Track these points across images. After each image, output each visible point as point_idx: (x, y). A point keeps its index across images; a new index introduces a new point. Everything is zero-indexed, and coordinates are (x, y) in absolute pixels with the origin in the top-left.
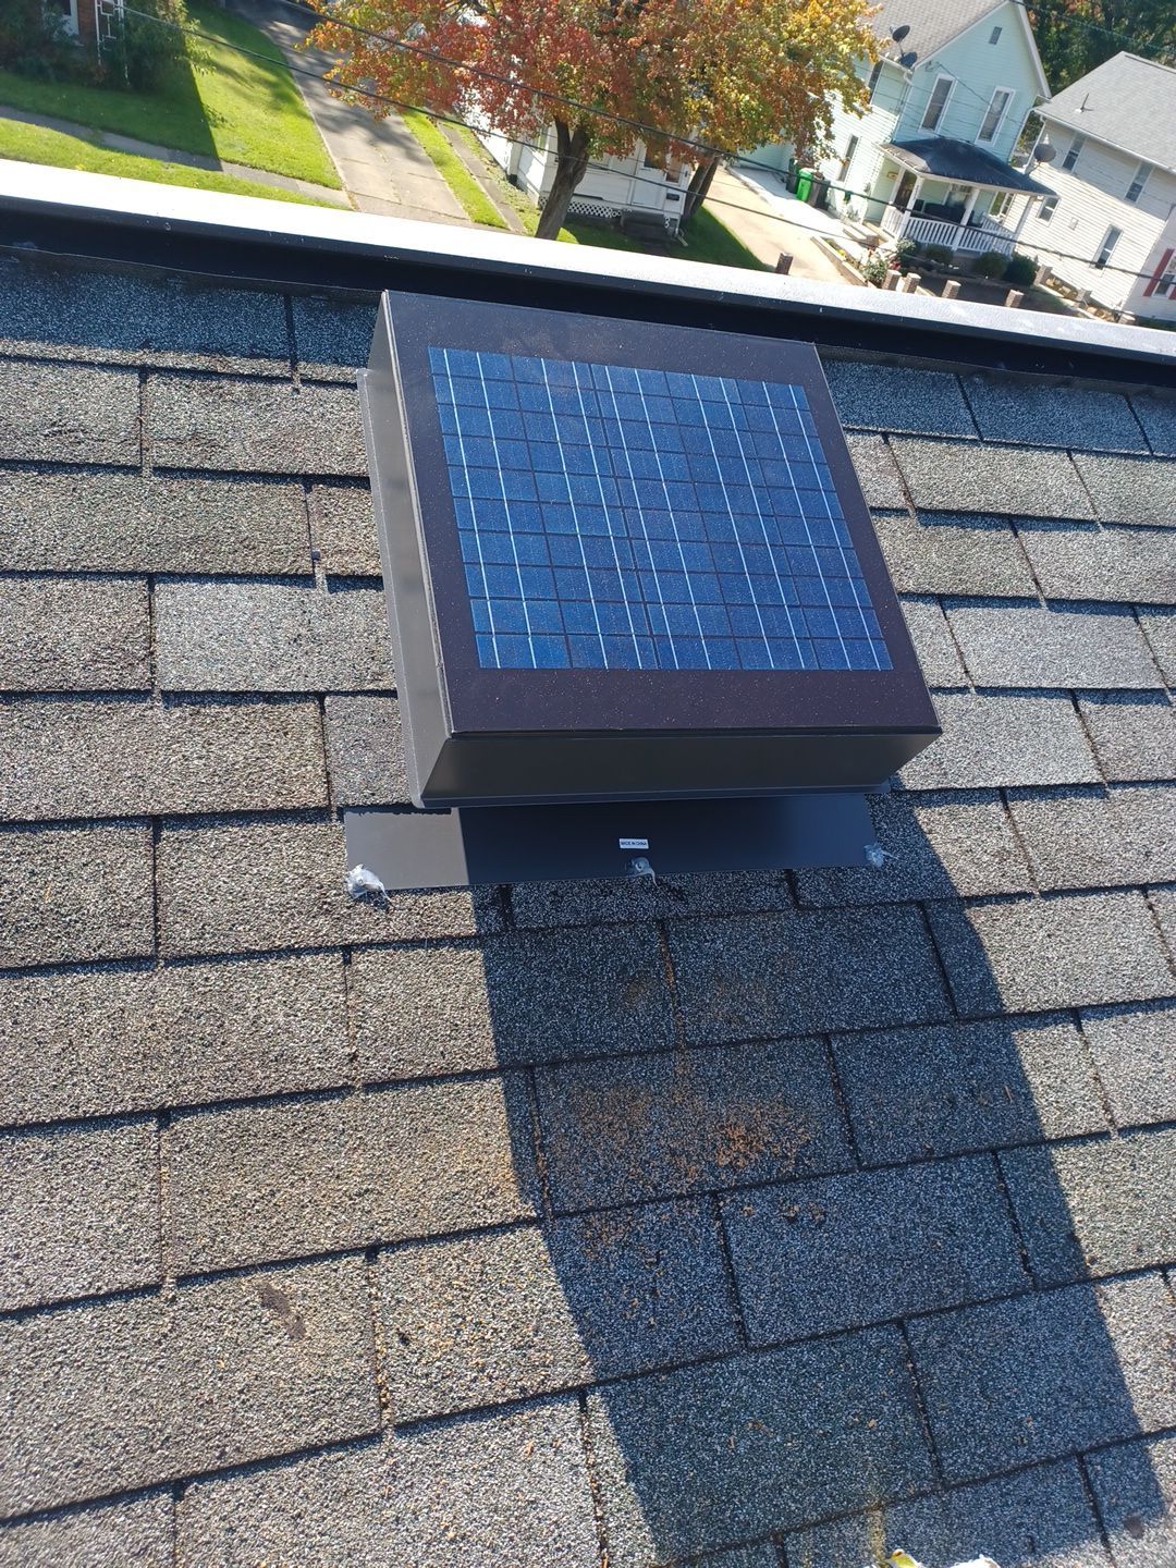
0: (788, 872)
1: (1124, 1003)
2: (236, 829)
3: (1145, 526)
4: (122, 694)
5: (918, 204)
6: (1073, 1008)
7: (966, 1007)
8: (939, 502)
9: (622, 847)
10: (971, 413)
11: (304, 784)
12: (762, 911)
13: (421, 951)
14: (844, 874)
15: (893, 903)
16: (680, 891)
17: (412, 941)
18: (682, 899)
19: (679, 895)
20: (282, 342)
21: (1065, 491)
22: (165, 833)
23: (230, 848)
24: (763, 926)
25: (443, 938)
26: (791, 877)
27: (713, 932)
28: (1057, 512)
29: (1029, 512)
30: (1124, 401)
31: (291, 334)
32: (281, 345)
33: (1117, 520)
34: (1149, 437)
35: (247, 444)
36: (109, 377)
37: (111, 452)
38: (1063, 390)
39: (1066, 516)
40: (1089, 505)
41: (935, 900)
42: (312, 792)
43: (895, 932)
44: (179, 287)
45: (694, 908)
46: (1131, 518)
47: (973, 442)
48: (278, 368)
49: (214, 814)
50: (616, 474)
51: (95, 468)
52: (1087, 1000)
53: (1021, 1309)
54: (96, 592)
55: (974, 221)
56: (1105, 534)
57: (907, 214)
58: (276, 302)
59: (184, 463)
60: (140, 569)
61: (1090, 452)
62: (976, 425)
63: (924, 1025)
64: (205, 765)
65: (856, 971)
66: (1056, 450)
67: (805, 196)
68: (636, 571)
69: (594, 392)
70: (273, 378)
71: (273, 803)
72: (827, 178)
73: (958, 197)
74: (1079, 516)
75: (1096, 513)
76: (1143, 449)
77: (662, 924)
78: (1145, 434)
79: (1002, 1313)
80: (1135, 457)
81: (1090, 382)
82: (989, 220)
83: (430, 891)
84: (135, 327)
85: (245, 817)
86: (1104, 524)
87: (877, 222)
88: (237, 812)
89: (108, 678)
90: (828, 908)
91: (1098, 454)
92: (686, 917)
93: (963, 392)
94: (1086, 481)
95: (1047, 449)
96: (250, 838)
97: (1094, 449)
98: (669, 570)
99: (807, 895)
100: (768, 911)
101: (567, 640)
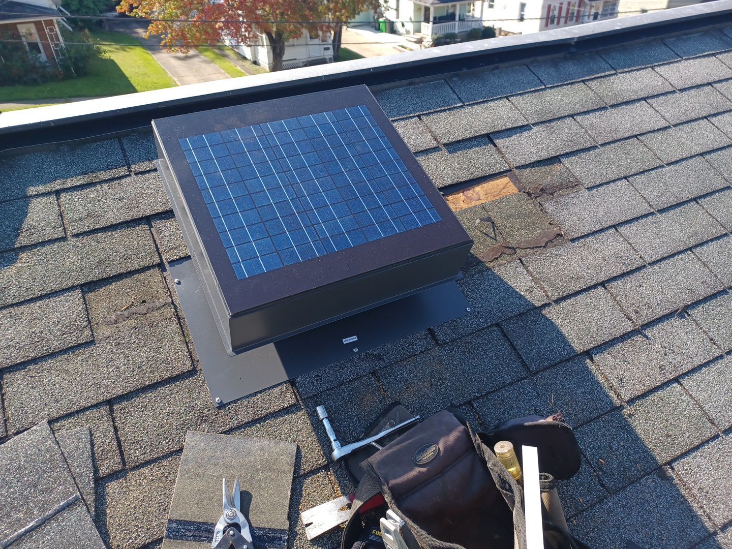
0: (428, 329)
1: (610, 341)
2: (151, 394)
3: (553, 119)
4: (79, 346)
5: (435, 18)
6: (586, 351)
7: (533, 367)
8: (452, 139)
9: (344, 343)
10: (456, 94)
11: (179, 361)
12: (421, 352)
13: (258, 425)
14: (456, 322)
15: (484, 329)
16: (379, 355)
17: (252, 421)
18: (381, 359)
19: (379, 357)
20: (122, 159)
21: (510, 115)
22: (115, 407)
23: (149, 404)
24: (424, 359)
25: (267, 415)
26: (431, 332)
27: (400, 370)
28: (509, 126)
29: (496, 130)
30: (526, 67)
31: (125, 155)
32: (121, 161)
33: (538, 121)
34: (542, 80)
35: (115, 211)
36: (41, 200)
37: (50, 234)
38: (496, 71)
39: (514, 126)
40: (523, 118)
41: (503, 321)
42: (184, 364)
43: (489, 342)
44: (66, 150)
45: (388, 361)
46: (545, 118)
47: (461, 107)
48: (122, 171)
49: (137, 390)
50: (283, 170)
51: (43, 244)
52: (592, 345)
53: (605, 507)
54: (57, 301)
55: (461, 18)
56: (535, 129)
57: (431, 23)
58: (114, 143)
59: (86, 229)
60: (75, 285)
61: (517, 95)
62: (460, 99)
63: (515, 382)
64: (128, 368)
65: (476, 366)
66: (501, 98)
67: (384, 30)
68: (305, 211)
69: (264, 137)
70: (121, 177)
71: (166, 375)
72: (392, 20)
73: (451, 11)
74: (520, 124)
75: (527, 121)
76: (541, 86)
77: (374, 373)
78: (540, 80)
79: (597, 512)
80: (538, 91)
81: (507, 64)
82: (468, 16)
83: (255, 394)
84: (49, 173)
85: (153, 386)
86: (533, 124)
87: (420, 32)
88: (149, 386)
89: (71, 340)
90: (453, 341)
91: (520, 94)
92: (385, 367)
93: (450, 86)
94: (519, 108)
95: (497, 99)
96: (158, 396)
97: (518, 93)
98: (322, 207)
99: (441, 338)
100: (425, 351)
101: (279, 254)
